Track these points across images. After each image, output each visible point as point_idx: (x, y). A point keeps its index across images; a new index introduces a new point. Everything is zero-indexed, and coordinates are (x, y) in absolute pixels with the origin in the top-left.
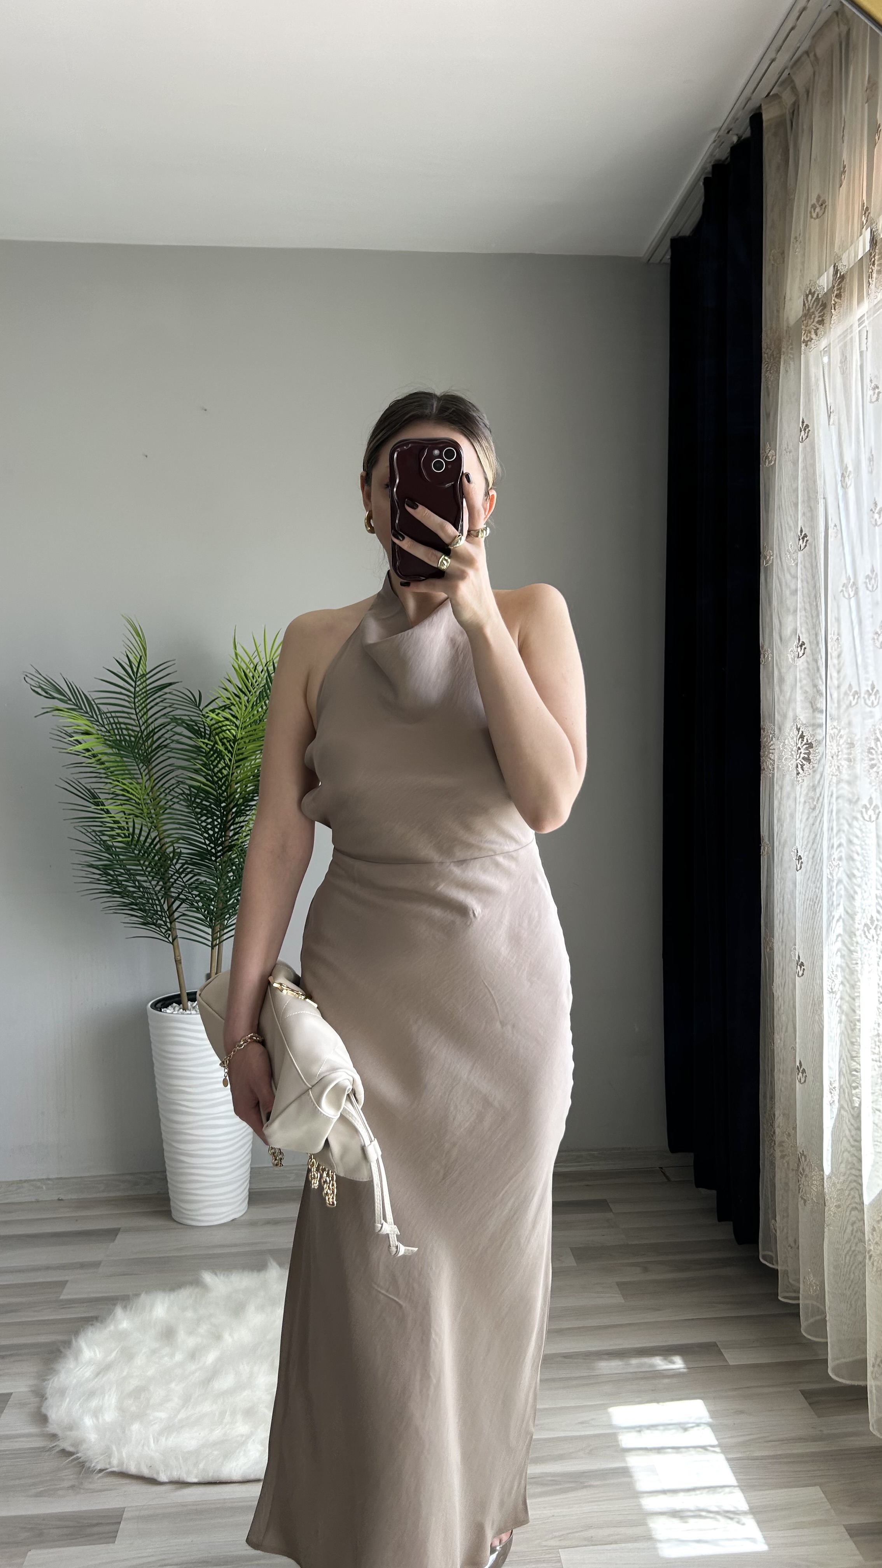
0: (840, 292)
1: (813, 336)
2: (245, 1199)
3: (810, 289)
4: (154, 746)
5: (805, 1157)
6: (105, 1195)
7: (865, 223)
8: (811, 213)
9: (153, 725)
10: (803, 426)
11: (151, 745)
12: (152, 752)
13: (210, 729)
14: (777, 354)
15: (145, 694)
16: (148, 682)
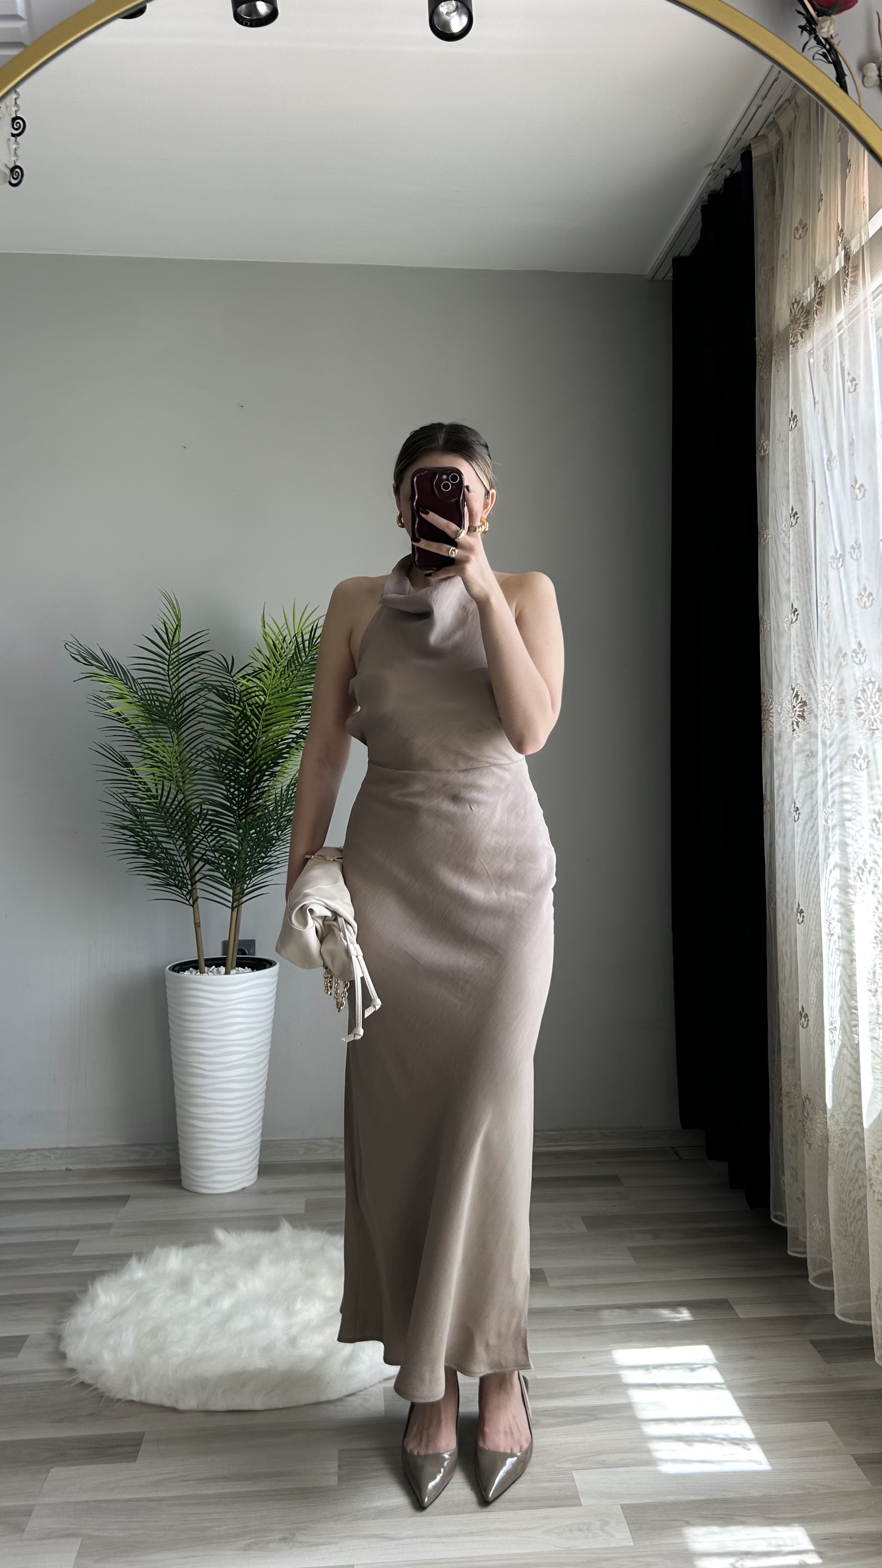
0: (821, 300)
1: (799, 338)
2: (255, 1169)
3: (796, 299)
4: (185, 712)
5: (810, 1100)
6: (114, 1166)
7: (840, 241)
8: (794, 233)
9: (184, 692)
10: (792, 416)
11: (182, 711)
12: (182, 717)
13: (240, 695)
14: (770, 356)
15: (177, 663)
16: (181, 651)
